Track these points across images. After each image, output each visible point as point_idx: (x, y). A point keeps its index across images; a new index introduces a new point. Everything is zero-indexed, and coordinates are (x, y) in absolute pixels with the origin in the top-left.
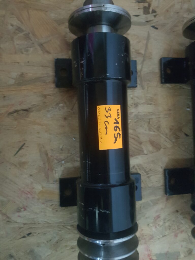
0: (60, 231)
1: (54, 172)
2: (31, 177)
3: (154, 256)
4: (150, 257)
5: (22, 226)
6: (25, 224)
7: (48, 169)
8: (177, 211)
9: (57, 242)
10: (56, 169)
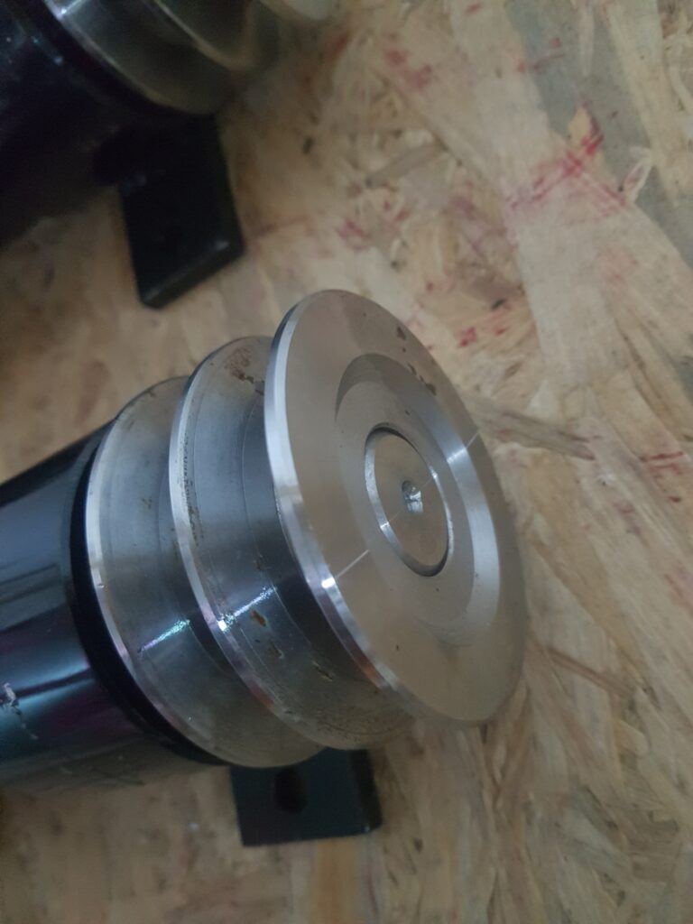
3: (568, 136)
4: (581, 153)
10: (230, 861)
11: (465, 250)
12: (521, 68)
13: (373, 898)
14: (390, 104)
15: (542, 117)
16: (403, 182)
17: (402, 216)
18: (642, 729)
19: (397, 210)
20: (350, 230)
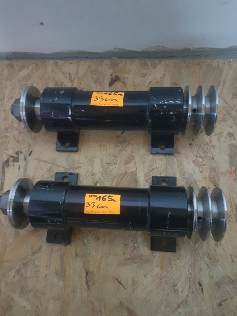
0: (199, 254)
1: (144, 254)
2: (147, 276)
3: (232, 169)
4: (232, 172)
5: (191, 290)
6: (190, 288)
7: (141, 259)
8: (191, 144)
9: (210, 259)
10: (142, 252)
11: (212, 176)
12: (228, 155)
13: (170, 262)
14: (207, 147)
15: (229, 164)
16: (205, 160)
17: (204, 165)
18: (218, 248)
19: (203, 163)
20: (194, 162)
